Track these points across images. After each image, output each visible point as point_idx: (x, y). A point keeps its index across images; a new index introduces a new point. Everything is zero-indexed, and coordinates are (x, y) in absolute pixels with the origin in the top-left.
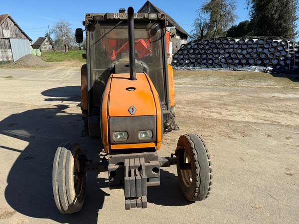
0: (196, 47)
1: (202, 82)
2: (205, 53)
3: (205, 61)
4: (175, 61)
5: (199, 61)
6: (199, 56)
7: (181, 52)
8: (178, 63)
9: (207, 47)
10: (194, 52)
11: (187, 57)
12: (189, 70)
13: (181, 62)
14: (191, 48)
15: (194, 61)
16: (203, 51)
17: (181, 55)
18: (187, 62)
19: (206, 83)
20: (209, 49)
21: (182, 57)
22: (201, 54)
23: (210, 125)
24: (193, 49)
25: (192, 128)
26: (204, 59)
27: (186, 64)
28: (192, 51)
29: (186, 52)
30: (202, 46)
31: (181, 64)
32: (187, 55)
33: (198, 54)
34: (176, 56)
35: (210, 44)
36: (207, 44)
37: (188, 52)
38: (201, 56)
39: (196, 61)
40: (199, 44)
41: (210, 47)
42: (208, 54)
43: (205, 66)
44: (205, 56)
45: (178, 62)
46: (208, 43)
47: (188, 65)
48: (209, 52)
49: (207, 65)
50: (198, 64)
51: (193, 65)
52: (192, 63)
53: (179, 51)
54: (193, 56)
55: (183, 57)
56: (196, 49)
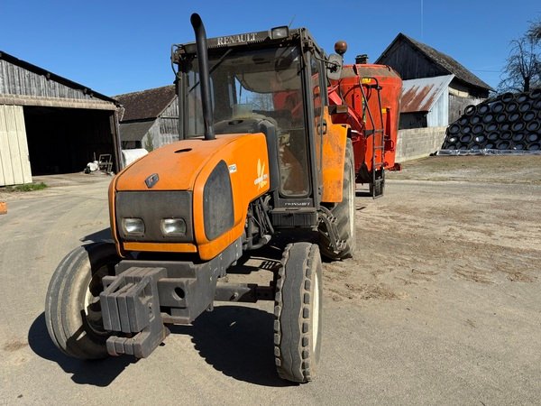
0: (499, 109)
1: (496, 176)
2: (519, 121)
3: (520, 137)
4: (453, 140)
5: (506, 136)
6: (506, 127)
7: (464, 121)
8: (458, 143)
9: (526, 108)
10: (494, 118)
11: (478, 130)
12: (481, 155)
13: (466, 140)
14: (487, 113)
15: (494, 137)
16: (515, 117)
17: (465, 126)
18: (477, 139)
19: (503, 177)
20: (528, 113)
21: (467, 130)
22: (510, 123)
23: (447, 252)
24: (493, 114)
25: (403, 257)
26: (517, 133)
27: (476, 144)
28: (489, 118)
29: (476, 120)
30: (512, 108)
31: (465, 145)
32: (478, 126)
33: (504, 123)
34: (455, 130)
35: (531, 102)
36: (525, 103)
37: (481, 120)
38: (510, 128)
39: (498, 138)
40: (506, 103)
41: (533, 108)
42: (527, 122)
43: (520, 147)
44: (519, 127)
45: (458, 141)
46: (527, 100)
47: (480, 146)
48: (530, 117)
49: (523, 144)
50: (504, 143)
51: (491, 146)
52: (490, 142)
53: (461, 120)
54: (493, 128)
55: (471, 131)
56: (500, 114)
